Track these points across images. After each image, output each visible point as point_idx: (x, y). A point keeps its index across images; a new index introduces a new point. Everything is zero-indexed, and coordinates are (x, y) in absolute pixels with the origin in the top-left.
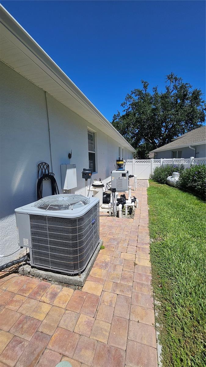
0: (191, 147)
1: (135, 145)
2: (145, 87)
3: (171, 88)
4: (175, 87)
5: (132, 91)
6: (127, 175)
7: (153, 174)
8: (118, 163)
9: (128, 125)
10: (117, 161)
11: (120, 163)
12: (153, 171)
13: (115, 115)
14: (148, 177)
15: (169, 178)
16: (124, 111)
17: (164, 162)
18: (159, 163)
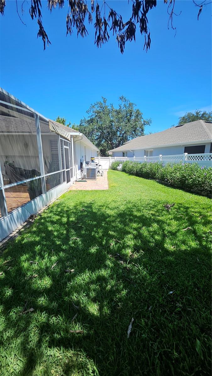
0: (131, 150)
1: (98, 145)
2: (105, 102)
3: (122, 106)
4: (125, 106)
5: (95, 103)
6: (98, 165)
7: (111, 166)
8: (92, 159)
9: (93, 130)
10: (91, 158)
11: (93, 159)
12: (111, 164)
13: (82, 120)
14: (108, 168)
15: (118, 167)
16: (89, 117)
17: (117, 159)
18: (114, 160)
